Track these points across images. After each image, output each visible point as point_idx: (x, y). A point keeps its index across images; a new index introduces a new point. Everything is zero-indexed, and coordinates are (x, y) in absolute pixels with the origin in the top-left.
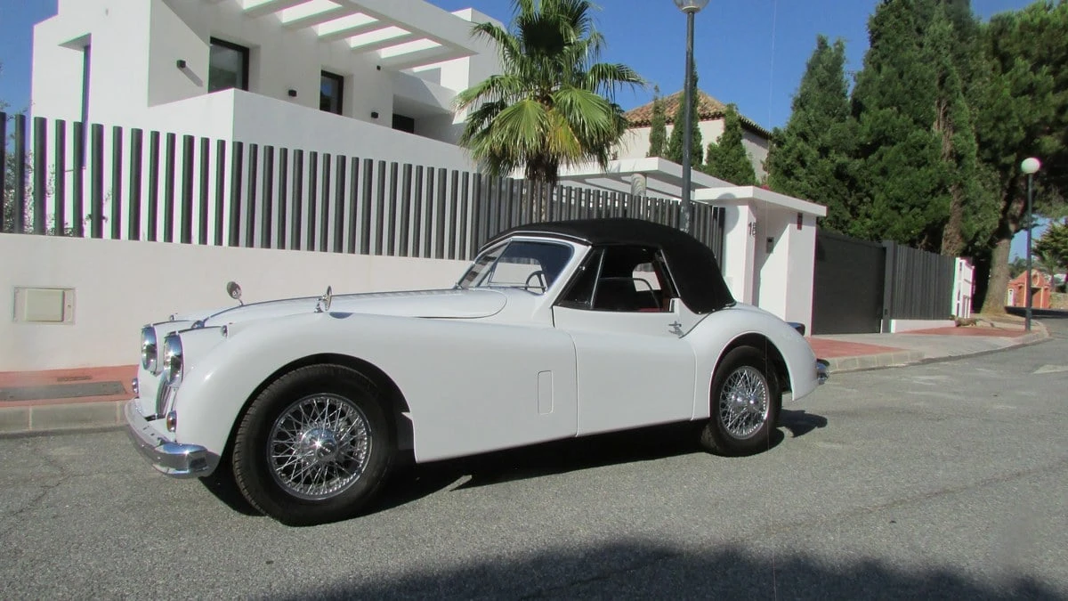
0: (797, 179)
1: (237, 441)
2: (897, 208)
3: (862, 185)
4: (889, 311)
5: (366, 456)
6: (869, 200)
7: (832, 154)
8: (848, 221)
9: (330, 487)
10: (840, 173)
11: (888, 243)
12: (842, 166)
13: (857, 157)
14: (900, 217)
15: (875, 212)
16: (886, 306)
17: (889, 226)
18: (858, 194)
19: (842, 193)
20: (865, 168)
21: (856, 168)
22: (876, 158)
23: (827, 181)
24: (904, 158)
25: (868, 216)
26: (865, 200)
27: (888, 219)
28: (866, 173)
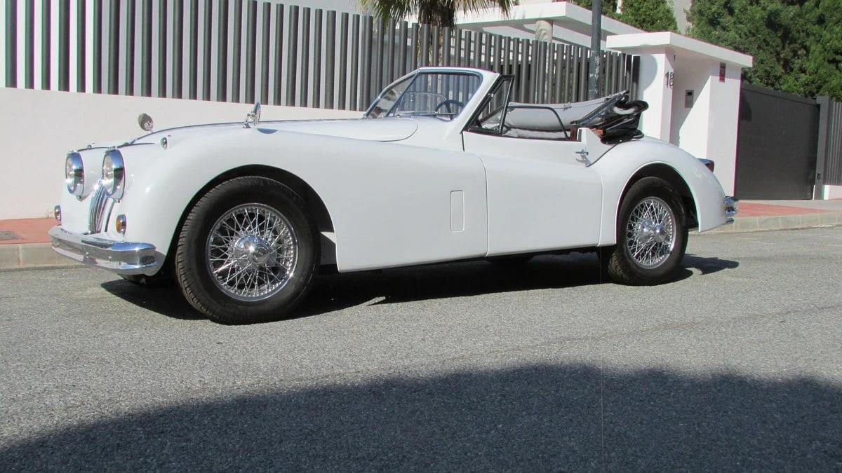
0: (724, 29)
1: (179, 244)
3: (797, 35)
4: (822, 177)
5: (293, 263)
6: (805, 52)
8: (780, 77)
9: (260, 291)
10: (772, 22)
11: (822, 100)
12: (775, 14)
13: (792, 3)
14: (838, 72)
15: (811, 66)
16: (819, 169)
17: (825, 82)
18: (791, 46)
19: (774, 44)
20: (800, 16)
21: (791, 16)
22: (813, 5)
23: (757, 30)
25: (803, 71)
26: (800, 52)
27: (826, 73)
28: (801, 21)
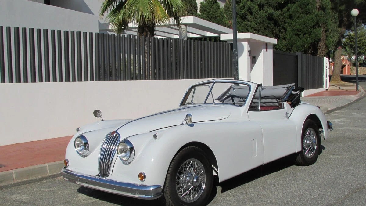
2: (298, 35)
3: (280, 23)
6: (284, 31)
7: (266, 8)
10: (270, 18)
12: (271, 14)
13: (277, 9)
14: (299, 39)
15: (287, 37)
17: (294, 44)
18: (278, 28)
19: (271, 27)
20: (281, 15)
21: (277, 15)
22: (286, 10)
23: (264, 22)
24: (300, 10)
25: (284, 39)
27: (294, 40)
